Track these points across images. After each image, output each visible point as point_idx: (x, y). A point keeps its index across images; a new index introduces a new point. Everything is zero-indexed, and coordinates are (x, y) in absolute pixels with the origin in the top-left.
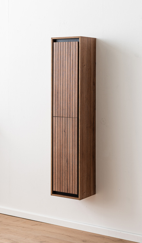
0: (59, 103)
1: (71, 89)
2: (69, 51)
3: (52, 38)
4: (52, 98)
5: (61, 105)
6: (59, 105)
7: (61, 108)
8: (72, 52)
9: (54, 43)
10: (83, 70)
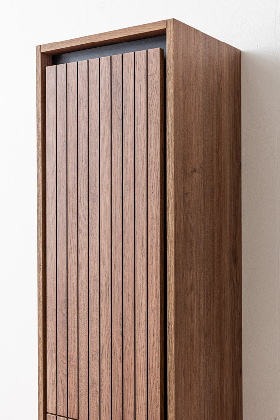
0: (73, 353)
1: (129, 289)
2: (117, 103)
3: (39, 48)
4: (41, 327)
5: (83, 363)
6: (72, 363)
7: (83, 379)
8: (129, 105)
9: (50, 70)
10: (185, 194)
